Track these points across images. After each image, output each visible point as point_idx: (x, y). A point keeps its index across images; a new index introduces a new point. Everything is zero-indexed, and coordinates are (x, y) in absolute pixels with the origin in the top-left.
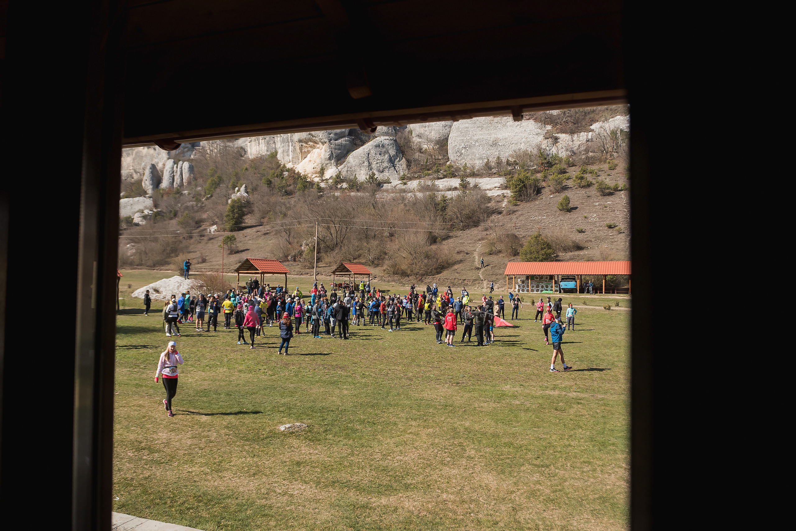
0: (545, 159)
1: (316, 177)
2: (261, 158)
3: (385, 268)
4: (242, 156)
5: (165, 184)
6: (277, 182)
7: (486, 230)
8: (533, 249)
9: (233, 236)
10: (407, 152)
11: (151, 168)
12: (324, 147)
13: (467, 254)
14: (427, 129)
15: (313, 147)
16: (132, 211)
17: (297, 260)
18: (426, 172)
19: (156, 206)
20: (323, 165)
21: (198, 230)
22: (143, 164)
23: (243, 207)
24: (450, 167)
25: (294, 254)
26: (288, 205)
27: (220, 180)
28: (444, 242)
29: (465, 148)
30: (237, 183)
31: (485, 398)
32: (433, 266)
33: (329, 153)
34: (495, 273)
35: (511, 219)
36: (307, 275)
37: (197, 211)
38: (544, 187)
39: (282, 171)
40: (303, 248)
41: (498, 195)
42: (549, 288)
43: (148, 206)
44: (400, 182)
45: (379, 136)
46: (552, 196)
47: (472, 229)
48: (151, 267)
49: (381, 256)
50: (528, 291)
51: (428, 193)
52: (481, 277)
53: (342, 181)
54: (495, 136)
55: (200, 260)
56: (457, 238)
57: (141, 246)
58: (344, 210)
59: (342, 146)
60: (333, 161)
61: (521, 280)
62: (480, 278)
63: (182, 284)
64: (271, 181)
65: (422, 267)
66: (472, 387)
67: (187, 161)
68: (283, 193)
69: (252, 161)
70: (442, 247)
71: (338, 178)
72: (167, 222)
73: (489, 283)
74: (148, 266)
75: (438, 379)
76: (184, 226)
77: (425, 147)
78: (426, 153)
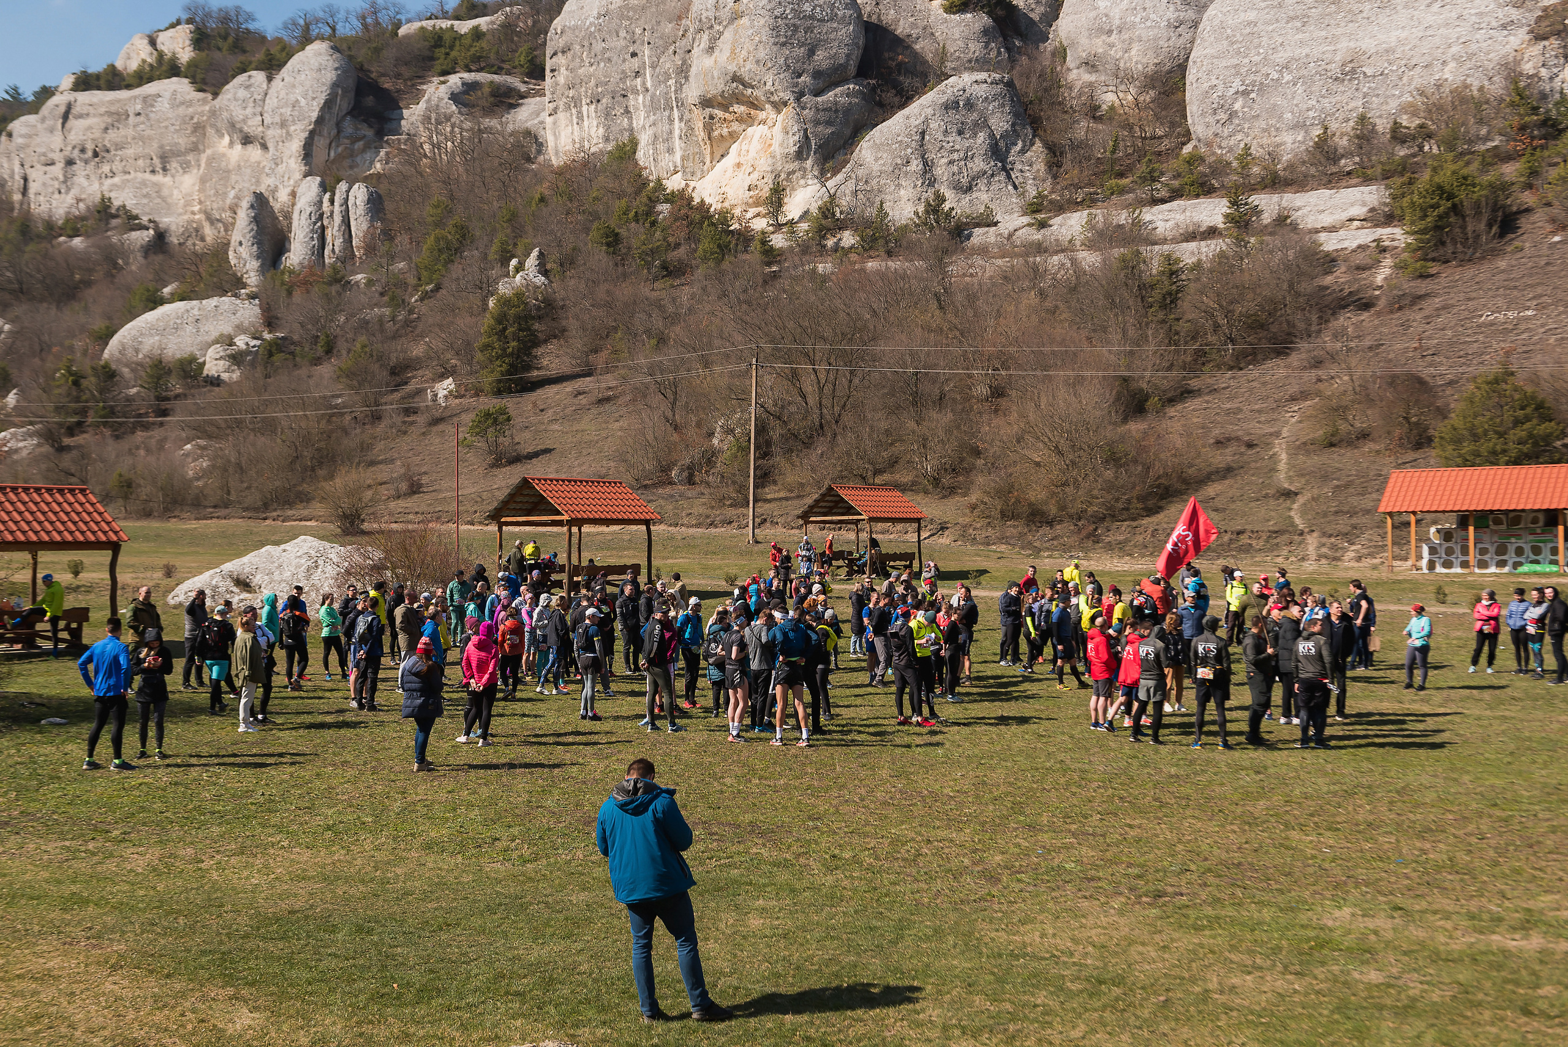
0: (1535, 110)
1: (758, 215)
2: (585, 164)
3: (973, 498)
4: (529, 160)
5: (297, 254)
6: (635, 235)
7: (1318, 363)
8: (1482, 422)
9: (503, 411)
10: (1048, 119)
11: (252, 206)
12: (781, 117)
13: (1250, 445)
14: (1114, 37)
15: (747, 121)
16: (199, 339)
17: (697, 479)
18: (1113, 182)
19: (270, 321)
20: (778, 176)
21: (397, 396)
22: (232, 194)
23: (533, 318)
24: (1194, 160)
25: (688, 461)
26: (671, 309)
27: (464, 236)
28: (1171, 411)
29: (1245, 93)
30: (515, 244)
31: (1251, 952)
32: (1133, 488)
33: (796, 138)
34: (1345, 509)
35: (1405, 325)
36: (729, 527)
37: (395, 336)
38: (1528, 210)
39: (653, 201)
40: (715, 441)
41: (1359, 247)
42: (1546, 552)
43: (246, 324)
44: (1026, 220)
45: (957, 71)
46: (1557, 239)
47: (1269, 364)
48: (256, 510)
49: (962, 460)
50: (1465, 565)
51: (1117, 252)
52: (1298, 521)
53: (841, 226)
54: (1352, 44)
55: (404, 487)
56: (1217, 395)
57: (227, 448)
58: (842, 315)
59: (836, 111)
60: (809, 163)
61: (1438, 531)
62: (1293, 524)
63: (320, 562)
64: (617, 234)
65: (1095, 492)
66: (1209, 911)
67: (365, 180)
68: (654, 270)
69: (560, 172)
70: (1166, 424)
71: (826, 217)
72: (303, 372)
73: (1324, 540)
74: (246, 509)
75: (1092, 879)
76: (355, 383)
77: (1108, 98)
78: (1111, 119)
